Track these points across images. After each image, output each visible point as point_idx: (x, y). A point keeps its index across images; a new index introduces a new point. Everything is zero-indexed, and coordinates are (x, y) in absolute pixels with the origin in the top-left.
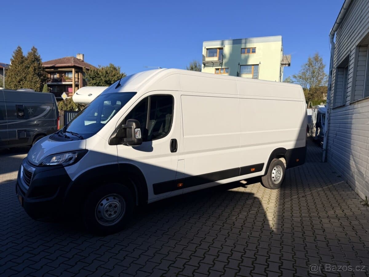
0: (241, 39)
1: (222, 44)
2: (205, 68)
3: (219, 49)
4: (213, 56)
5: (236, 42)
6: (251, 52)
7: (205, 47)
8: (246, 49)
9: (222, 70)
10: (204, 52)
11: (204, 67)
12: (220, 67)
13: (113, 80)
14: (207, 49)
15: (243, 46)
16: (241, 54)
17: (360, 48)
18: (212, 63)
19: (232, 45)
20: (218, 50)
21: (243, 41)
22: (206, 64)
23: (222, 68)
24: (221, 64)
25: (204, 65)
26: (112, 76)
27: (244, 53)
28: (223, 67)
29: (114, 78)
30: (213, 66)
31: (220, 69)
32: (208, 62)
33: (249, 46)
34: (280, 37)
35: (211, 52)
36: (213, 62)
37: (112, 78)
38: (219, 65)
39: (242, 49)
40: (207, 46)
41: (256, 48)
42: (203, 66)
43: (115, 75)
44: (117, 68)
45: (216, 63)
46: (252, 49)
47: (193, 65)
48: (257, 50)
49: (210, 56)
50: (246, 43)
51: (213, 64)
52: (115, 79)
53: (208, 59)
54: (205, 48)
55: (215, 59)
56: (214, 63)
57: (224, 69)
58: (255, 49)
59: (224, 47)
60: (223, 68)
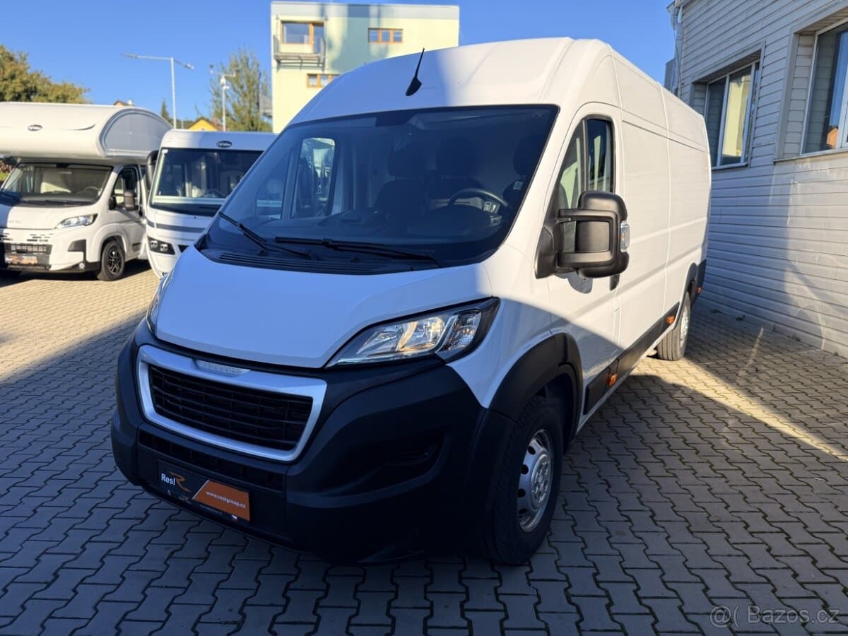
0: (368, 5)
1: (323, 13)
2: (282, 70)
3: (315, 24)
4: (301, 41)
5: (357, 11)
6: (392, 39)
7: (277, 16)
8: (381, 31)
9: (324, 79)
10: (276, 29)
11: (278, 68)
12: (319, 72)
13: (11, 89)
14: (283, 22)
15: (373, 23)
16: (369, 42)
17: (801, 37)
18: (300, 58)
19: (346, 19)
20: (312, 28)
21: (373, 10)
22: (283, 61)
23: (324, 75)
24: (321, 64)
25: (279, 62)
26: (5, 80)
27: (376, 40)
28: (326, 72)
29: (13, 85)
30: (301, 67)
31: (319, 76)
32: (286, 57)
33: (386, 23)
34: (455, 9)
35: (294, 30)
36: (300, 55)
37: (6, 87)
38: (316, 65)
39: (369, 29)
40: (282, 14)
41: (402, 30)
42: (274, 63)
43: (13, 77)
44: (17, 57)
45: (309, 58)
46: (394, 34)
47: (239, 61)
48: (405, 36)
49: (290, 41)
50: (379, 16)
51: (300, 61)
52: (14, 89)
53: (286, 49)
54: (277, 19)
55: (306, 49)
56: (302, 60)
57: (330, 77)
58: (401, 33)
59: (326, 20)
60: (328, 75)
